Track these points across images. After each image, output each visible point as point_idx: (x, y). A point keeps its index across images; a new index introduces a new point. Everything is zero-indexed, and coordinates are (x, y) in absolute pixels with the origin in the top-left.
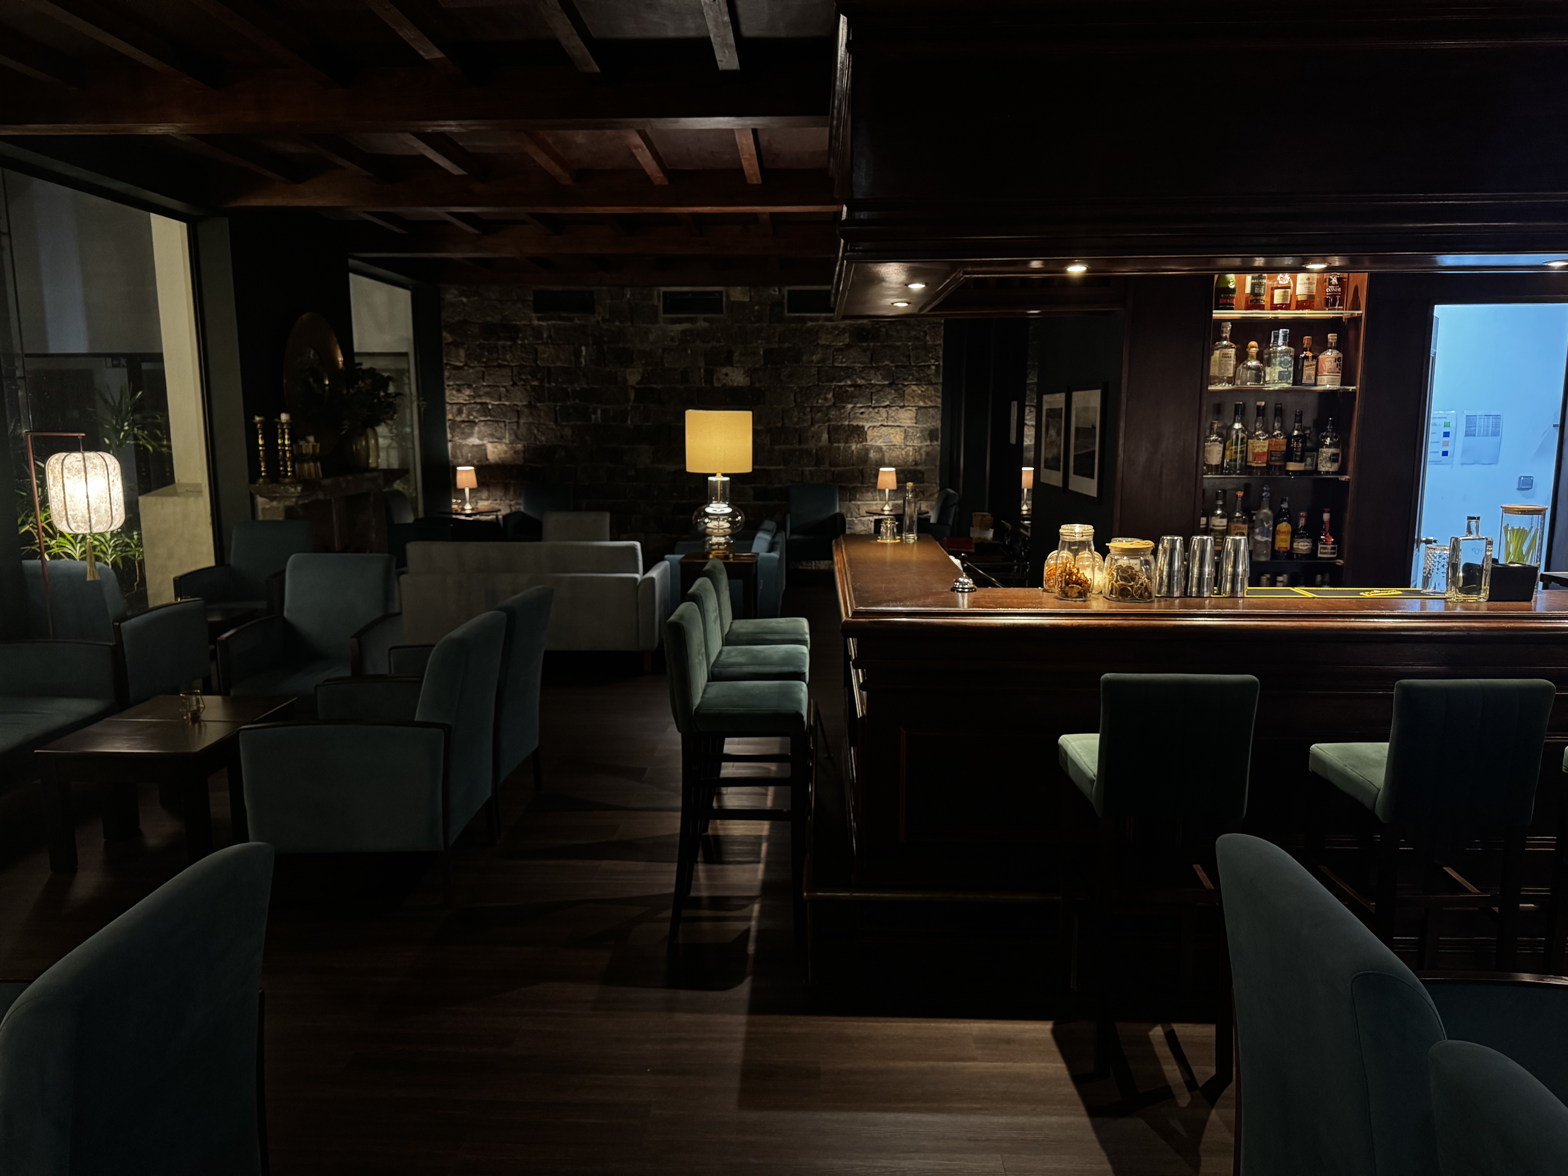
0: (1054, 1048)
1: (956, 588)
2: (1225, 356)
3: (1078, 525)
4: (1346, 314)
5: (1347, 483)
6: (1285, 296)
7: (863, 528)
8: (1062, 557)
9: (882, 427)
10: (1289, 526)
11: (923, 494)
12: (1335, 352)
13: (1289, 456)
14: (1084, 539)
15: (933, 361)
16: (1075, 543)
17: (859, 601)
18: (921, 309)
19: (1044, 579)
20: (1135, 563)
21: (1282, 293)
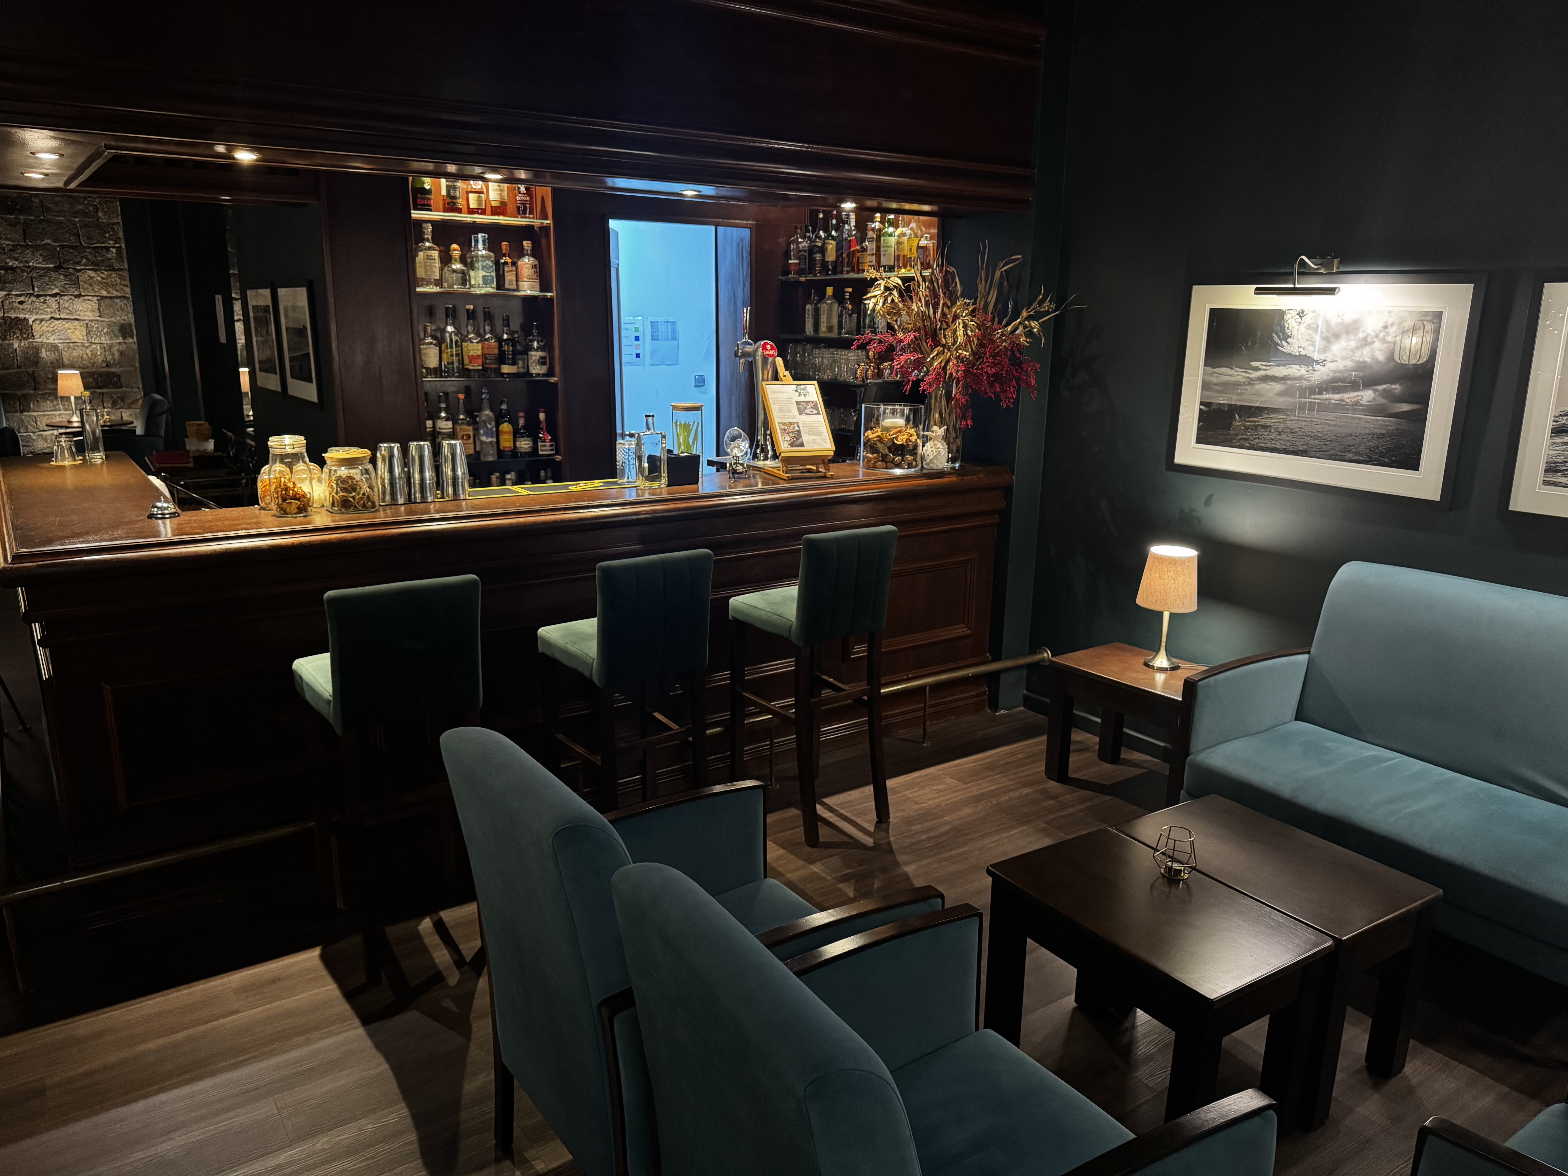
0: (324, 972)
1: (154, 514)
2: (429, 257)
3: (287, 436)
4: (537, 222)
5: (555, 384)
6: (479, 200)
7: (45, 445)
8: (275, 471)
9: (52, 320)
10: (510, 425)
11: (123, 401)
12: (532, 259)
13: (501, 359)
14: (296, 450)
15: (111, 242)
16: (287, 456)
17: (21, 541)
18: (67, 183)
19: (259, 496)
20: (356, 473)
21: (476, 198)
